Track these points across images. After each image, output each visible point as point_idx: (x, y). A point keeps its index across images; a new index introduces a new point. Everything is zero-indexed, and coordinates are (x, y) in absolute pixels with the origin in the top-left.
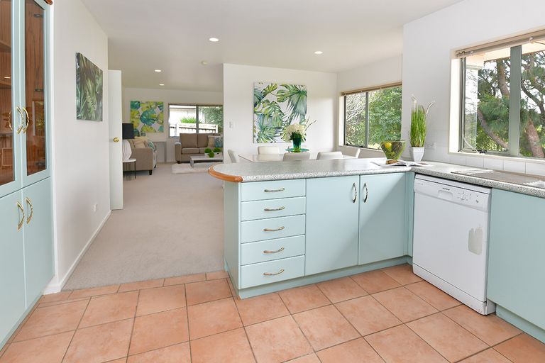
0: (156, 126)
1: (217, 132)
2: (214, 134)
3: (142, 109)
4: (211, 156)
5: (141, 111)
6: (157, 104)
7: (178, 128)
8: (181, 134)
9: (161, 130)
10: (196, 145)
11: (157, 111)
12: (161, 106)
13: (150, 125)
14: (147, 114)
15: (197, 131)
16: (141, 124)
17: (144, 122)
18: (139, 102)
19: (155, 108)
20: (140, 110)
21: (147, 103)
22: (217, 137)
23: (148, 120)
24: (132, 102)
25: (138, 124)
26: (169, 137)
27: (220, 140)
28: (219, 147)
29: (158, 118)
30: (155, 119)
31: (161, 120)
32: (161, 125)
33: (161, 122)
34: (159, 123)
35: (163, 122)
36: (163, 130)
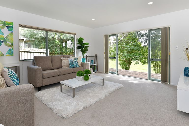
4: (86, 79)
6: (4, 23)
9: (11, 53)
10: (52, 67)
12: (10, 27)
26: (19, 60)
27: (73, 61)
28: (74, 67)
29: (6, 40)
30: (3, 41)
31: (10, 42)
32: (10, 48)
33: (11, 44)
34: (7, 45)
35: (12, 44)
36: (13, 53)
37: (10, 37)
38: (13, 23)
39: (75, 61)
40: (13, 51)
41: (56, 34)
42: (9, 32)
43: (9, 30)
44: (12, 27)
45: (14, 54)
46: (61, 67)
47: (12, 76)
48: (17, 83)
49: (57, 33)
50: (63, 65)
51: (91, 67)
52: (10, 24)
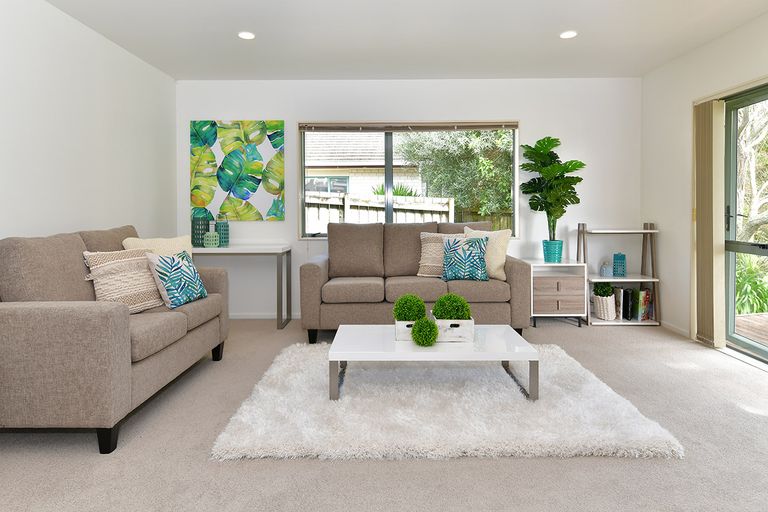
0: (261, 199)
1: (452, 219)
2: (438, 228)
3: (223, 145)
4: (425, 336)
5: (218, 152)
6: (263, 127)
7: (347, 207)
8: (331, 226)
9: (278, 212)
10: (379, 267)
11: (266, 150)
12: (276, 135)
13: (245, 198)
14: (236, 163)
15: (389, 217)
16: (221, 194)
17: (229, 188)
18: (214, 124)
19: (260, 141)
20: (216, 148)
21: (237, 125)
22: (451, 237)
23: (240, 180)
24: (194, 123)
25: (212, 193)
26: (304, 235)
27: (460, 251)
28: (459, 279)
29: (268, 175)
30: (260, 178)
31: (276, 180)
32: (276, 197)
33: (277, 186)
34: (269, 190)
35: (282, 187)
36: (282, 212)
37: (276, 166)
38: (283, 122)
39: (468, 253)
40: (283, 206)
41: (478, 135)
42: (275, 151)
43: (275, 146)
44: (281, 134)
45: (286, 215)
46: (413, 273)
47: (166, 275)
48: (177, 299)
49: (482, 131)
50: (423, 262)
51: (601, 289)
52: (276, 127)
